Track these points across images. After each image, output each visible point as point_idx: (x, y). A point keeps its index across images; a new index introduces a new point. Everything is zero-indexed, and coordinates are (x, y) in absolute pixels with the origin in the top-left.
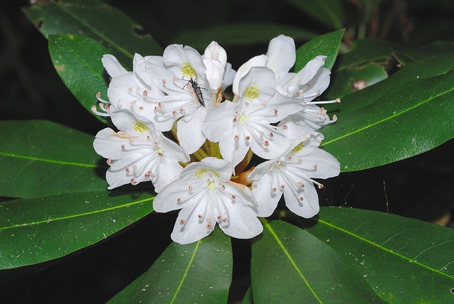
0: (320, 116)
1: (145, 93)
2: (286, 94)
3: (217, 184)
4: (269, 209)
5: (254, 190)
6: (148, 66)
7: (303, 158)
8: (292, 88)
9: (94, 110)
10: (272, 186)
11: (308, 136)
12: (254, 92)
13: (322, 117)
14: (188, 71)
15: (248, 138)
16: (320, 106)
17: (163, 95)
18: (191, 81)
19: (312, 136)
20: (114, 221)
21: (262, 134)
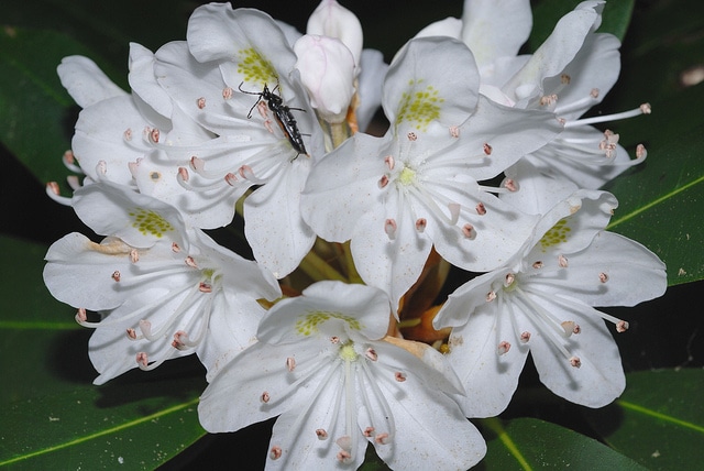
0: (602, 151)
1: (154, 137)
2: (512, 104)
3: (358, 348)
4: (496, 396)
5: (456, 350)
6: (162, 69)
7: (572, 261)
8: (527, 89)
9: (52, 191)
10: (498, 337)
11: (576, 203)
12: (428, 107)
13: (609, 152)
14: (257, 70)
15: (422, 223)
16: (601, 127)
17: (207, 137)
18: (266, 94)
19: (586, 201)
20: (121, 460)
21: (455, 209)
